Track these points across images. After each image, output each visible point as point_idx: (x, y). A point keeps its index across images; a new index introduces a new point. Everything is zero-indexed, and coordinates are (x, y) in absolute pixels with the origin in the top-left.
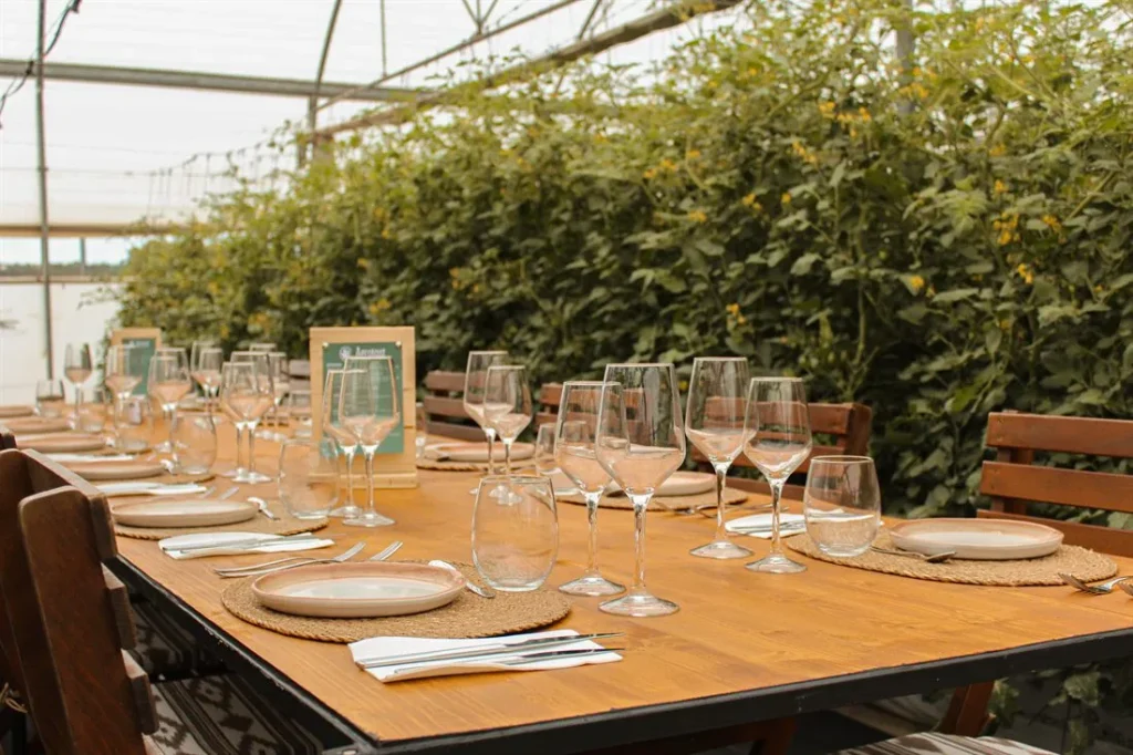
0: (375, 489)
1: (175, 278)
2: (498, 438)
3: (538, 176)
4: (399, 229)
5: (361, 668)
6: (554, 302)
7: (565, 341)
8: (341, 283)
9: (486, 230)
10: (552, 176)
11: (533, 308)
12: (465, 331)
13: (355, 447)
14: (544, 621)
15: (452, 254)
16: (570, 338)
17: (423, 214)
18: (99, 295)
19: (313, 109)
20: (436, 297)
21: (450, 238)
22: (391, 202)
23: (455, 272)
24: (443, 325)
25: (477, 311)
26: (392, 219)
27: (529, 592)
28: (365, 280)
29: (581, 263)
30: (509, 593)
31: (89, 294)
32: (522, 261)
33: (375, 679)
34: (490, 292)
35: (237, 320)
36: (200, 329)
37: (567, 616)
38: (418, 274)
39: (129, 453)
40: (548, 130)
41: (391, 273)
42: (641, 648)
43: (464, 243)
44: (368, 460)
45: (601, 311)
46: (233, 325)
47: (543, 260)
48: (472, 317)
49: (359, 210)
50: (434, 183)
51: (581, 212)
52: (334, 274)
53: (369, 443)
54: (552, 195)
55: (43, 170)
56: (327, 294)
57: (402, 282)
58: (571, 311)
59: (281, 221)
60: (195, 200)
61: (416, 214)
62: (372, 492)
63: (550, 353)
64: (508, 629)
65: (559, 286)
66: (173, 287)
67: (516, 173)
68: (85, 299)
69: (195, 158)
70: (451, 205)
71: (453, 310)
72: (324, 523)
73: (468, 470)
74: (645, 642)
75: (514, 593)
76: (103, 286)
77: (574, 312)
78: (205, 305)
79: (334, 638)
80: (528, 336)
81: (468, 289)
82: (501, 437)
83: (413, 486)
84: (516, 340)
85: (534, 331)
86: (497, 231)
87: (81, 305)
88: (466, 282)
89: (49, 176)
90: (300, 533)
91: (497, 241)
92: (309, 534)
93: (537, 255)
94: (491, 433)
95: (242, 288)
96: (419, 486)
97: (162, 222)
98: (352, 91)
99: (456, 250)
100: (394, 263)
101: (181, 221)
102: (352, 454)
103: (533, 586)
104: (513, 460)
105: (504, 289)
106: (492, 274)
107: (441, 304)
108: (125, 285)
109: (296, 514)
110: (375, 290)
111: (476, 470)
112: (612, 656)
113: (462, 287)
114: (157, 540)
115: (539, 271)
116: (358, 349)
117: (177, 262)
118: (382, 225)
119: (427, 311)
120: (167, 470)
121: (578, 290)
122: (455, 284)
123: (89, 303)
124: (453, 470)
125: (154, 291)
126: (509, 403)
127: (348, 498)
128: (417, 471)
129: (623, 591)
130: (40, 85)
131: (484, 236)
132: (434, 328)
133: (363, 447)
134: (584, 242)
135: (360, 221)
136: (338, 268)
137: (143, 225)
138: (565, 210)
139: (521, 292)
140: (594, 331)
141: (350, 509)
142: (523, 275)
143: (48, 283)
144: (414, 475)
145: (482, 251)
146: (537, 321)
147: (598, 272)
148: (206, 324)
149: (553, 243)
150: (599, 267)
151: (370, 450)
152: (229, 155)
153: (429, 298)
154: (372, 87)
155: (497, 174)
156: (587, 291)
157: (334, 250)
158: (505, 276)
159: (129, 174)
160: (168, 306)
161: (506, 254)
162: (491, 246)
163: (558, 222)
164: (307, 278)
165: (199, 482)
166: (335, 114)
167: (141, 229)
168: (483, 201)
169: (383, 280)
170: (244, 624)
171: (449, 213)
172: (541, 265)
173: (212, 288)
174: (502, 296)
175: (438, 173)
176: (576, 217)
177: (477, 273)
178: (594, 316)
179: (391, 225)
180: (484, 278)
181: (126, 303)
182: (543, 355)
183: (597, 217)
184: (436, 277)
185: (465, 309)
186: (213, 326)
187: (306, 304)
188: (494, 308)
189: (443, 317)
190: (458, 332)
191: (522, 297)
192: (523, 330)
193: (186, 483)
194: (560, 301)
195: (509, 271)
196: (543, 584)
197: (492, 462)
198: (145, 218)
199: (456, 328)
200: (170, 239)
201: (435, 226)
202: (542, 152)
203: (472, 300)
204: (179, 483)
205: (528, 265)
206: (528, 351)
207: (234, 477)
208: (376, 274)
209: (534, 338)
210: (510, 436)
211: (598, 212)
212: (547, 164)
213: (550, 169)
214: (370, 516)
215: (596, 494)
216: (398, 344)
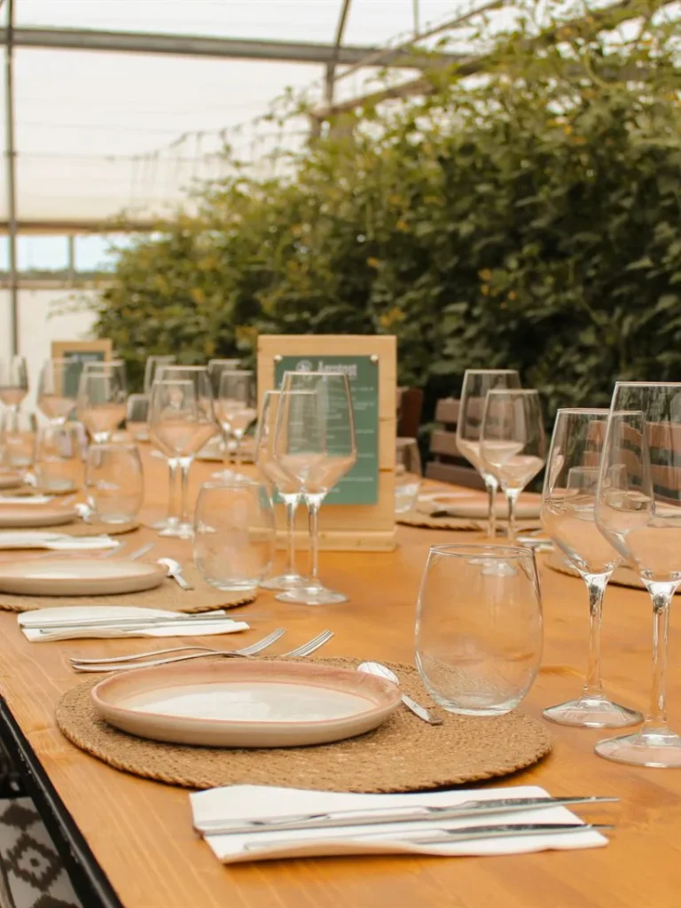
0: (320, 552)
1: (157, 282)
2: (500, 490)
3: (591, 150)
4: (419, 220)
5: (201, 835)
6: (611, 313)
7: (623, 364)
8: (348, 289)
9: (527, 220)
10: (610, 150)
11: (584, 321)
12: (496, 350)
13: (300, 494)
14: (500, 768)
15: (482, 252)
16: (629, 361)
17: (451, 202)
18: (72, 304)
19: (330, 78)
20: (461, 307)
21: (479, 232)
22: (411, 187)
23: (485, 274)
24: (470, 342)
25: (513, 325)
26: (412, 208)
27: (495, 718)
28: (378, 285)
29: (646, 262)
30: (466, 717)
31: (58, 302)
32: (570, 262)
33: (213, 854)
34: (527, 300)
35: (225, 333)
36: (184, 344)
37: (542, 760)
38: (442, 278)
39: (47, 494)
40: (608, 91)
41: (407, 278)
42: (644, 825)
43: (498, 238)
44: (311, 513)
45: (670, 326)
46: (221, 341)
47: (596, 259)
48: (505, 334)
49: (373, 199)
50: (462, 162)
51: (647, 197)
52: (340, 277)
53: (314, 491)
54: (611, 175)
55: (11, 154)
56: (331, 303)
57: (422, 286)
58: (631, 325)
59: (279, 212)
60: (183, 189)
61: (441, 202)
62: (316, 555)
63: (604, 379)
64: (443, 778)
65: (616, 293)
66: (154, 294)
67: (564, 146)
68: (56, 308)
69: (184, 138)
70: (483, 188)
71: (483, 323)
72: (248, 597)
73: (469, 530)
74: (654, 813)
75: (474, 718)
76: (76, 293)
77: (636, 327)
78: (188, 316)
79: (181, 780)
80: (576, 358)
81: (502, 297)
82: (503, 488)
83: (390, 549)
84: (561, 363)
85: (585, 351)
86: (540, 223)
87: (50, 315)
88: (501, 288)
89: (19, 161)
90: (212, 610)
91: (541, 235)
92: (222, 612)
93: (591, 253)
94: (490, 480)
95: (233, 296)
96: (398, 547)
97: (144, 216)
98: (375, 57)
99: (488, 246)
100: (414, 264)
101: (167, 215)
102: (295, 505)
103: (504, 708)
104: (518, 518)
105: (546, 296)
106: (533, 278)
107: (468, 316)
108: (101, 292)
109: (215, 584)
110: (388, 297)
111: (478, 530)
112: (592, 838)
113: (494, 293)
114: (20, 611)
115: (591, 273)
116: (321, 364)
117: (160, 263)
118: (399, 214)
119: (450, 325)
120: (81, 518)
121: (643, 299)
122: (485, 289)
123: (60, 313)
124: (448, 529)
125: (136, 298)
126: (518, 441)
127: (289, 565)
128: (396, 528)
129: (638, 721)
130: (10, 53)
131: (524, 229)
132: (460, 346)
133: (307, 495)
134: (651, 236)
135: (375, 210)
136: (346, 271)
137: (123, 220)
138: (628, 195)
139: (569, 301)
140: (660, 352)
141: (291, 578)
142: (571, 278)
143: (15, 288)
144: (389, 535)
145: (520, 248)
146: (588, 338)
147: (667, 275)
148: (189, 339)
149: (612, 237)
150: (668, 267)
151: (315, 499)
152: (223, 134)
153: (452, 308)
154: (400, 51)
155: (544, 149)
156: (654, 301)
157: (341, 248)
158: (550, 280)
159: (111, 159)
160: (148, 316)
161: (551, 251)
162: (532, 241)
163: (618, 210)
164: (306, 283)
165: (114, 535)
166: (355, 84)
167: (120, 225)
168: (526, 184)
169: (399, 285)
170: (70, 747)
171: (480, 199)
172: (596, 267)
173: (197, 294)
174: (543, 306)
175: (468, 149)
176: (641, 202)
177: (512, 277)
178: (661, 332)
179: (408, 215)
180: (521, 283)
181: (103, 313)
182: (593, 381)
183: (667, 203)
184: (462, 281)
185: (498, 322)
186: (197, 342)
187: (306, 315)
188: (534, 322)
189: (471, 331)
190: (488, 352)
191: (570, 306)
192: (571, 350)
193: (97, 535)
194: (618, 311)
195: (553, 274)
196: (519, 706)
197: (493, 519)
198: (123, 213)
199: (486, 346)
200: (156, 237)
201: (463, 217)
202: (599, 118)
203: (506, 311)
204: (89, 535)
205: (579, 267)
206: (576, 376)
207: (162, 529)
208: (391, 277)
209: (582, 361)
210: (515, 487)
211: (670, 195)
212: (605, 135)
213: (609, 142)
214: (313, 590)
215: (602, 576)
216: (374, 358)
